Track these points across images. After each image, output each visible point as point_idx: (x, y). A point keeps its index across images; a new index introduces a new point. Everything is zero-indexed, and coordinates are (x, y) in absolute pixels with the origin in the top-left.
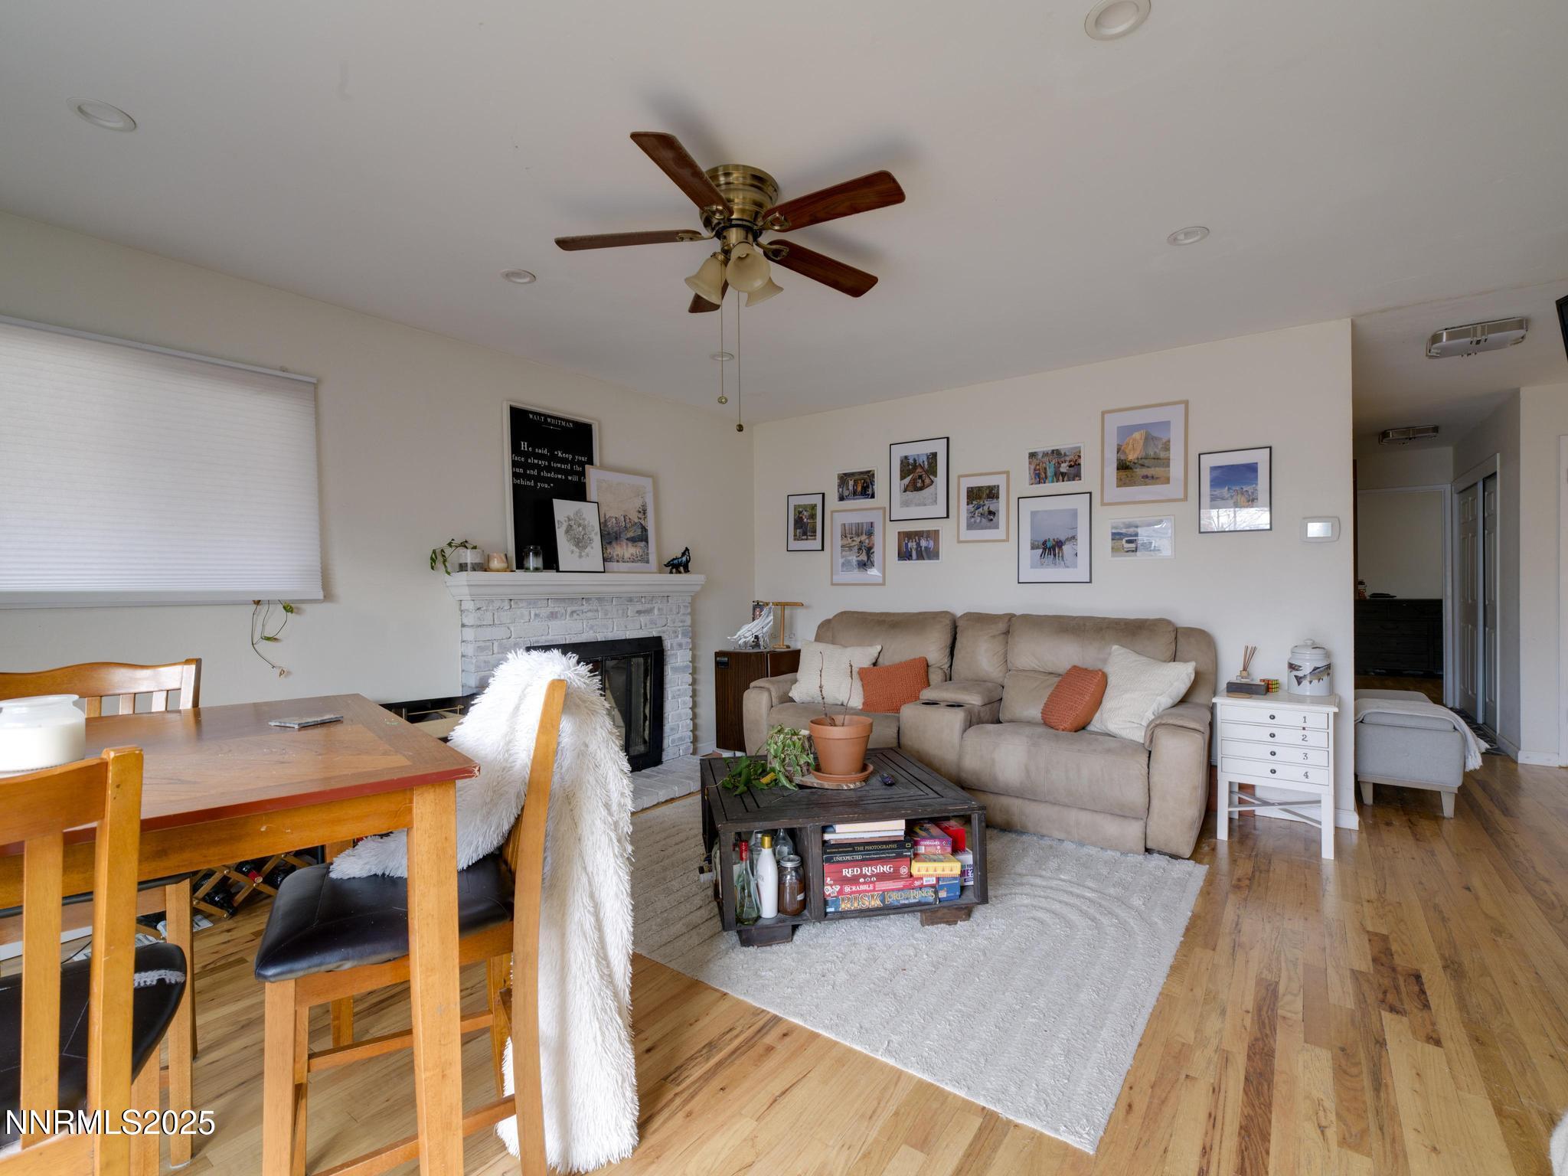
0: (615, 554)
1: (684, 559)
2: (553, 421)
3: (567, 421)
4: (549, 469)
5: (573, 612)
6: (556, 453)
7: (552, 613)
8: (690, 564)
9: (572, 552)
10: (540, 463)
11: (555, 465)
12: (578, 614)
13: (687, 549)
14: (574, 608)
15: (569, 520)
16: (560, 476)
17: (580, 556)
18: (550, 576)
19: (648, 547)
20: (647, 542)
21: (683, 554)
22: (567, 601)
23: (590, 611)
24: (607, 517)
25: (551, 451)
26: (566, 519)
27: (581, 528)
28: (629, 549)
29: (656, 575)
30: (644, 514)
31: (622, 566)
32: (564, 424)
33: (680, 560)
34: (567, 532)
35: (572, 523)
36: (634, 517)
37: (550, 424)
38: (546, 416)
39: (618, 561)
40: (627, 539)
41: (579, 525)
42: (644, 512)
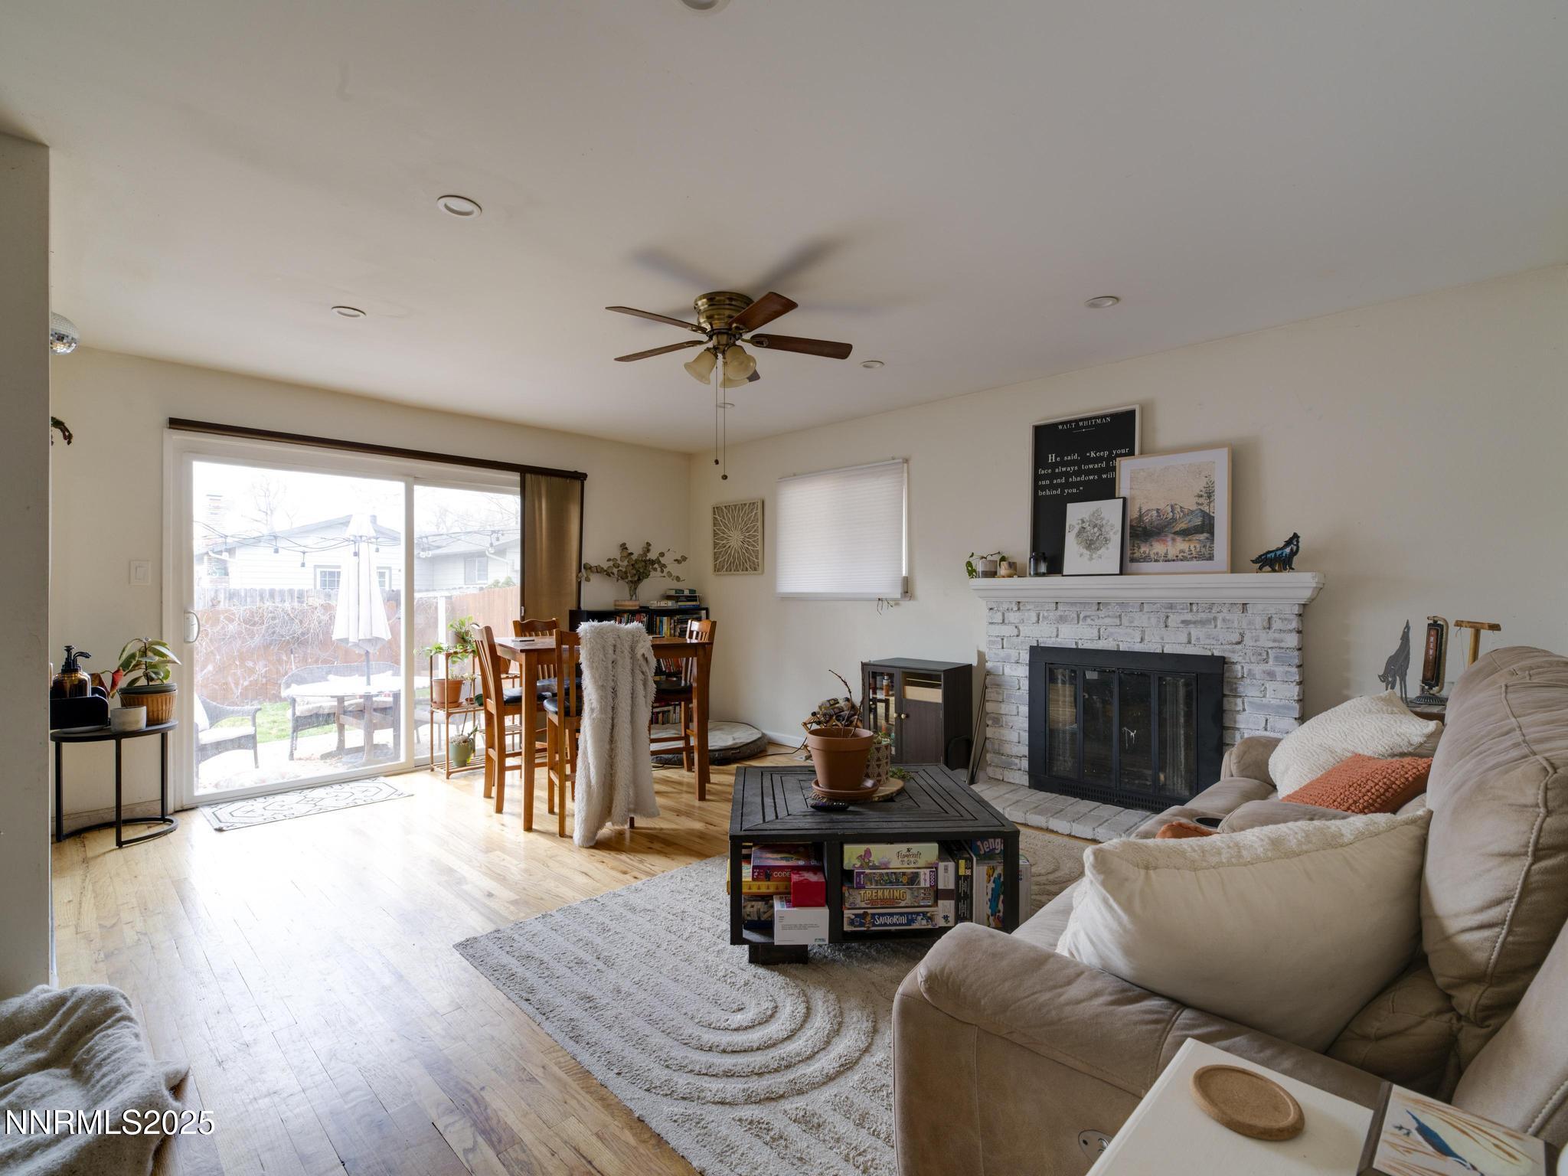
0: (1152, 553)
1: (1288, 550)
2: (1086, 423)
3: (1104, 417)
4: (1078, 473)
5: (1085, 617)
6: (1088, 454)
7: (1061, 616)
8: (1295, 559)
9: (1081, 555)
10: (1069, 469)
11: (1087, 467)
12: (1092, 620)
13: (1296, 536)
14: (1088, 613)
15: (1083, 522)
16: (1091, 477)
17: (1091, 559)
18: (1054, 581)
19: (1213, 540)
20: (1212, 534)
21: (1288, 543)
22: (1078, 605)
23: (1109, 616)
24: (1143, 511)
25: (1082, 454)
26: (1080, 522)
27: (1096, 529)
28: (1178, 544)
29: (1226, 575)
30: (1209, 497)
31: (1160, 566)
32: (1099, 421)
33: (1279, 553)
34: (1079, 535)
35: (1086, 525)
36: (1190, 504)
37: (1083, 427)
38: (1077, 421)
39: (1156, 561)
40: (1176, 533)
41: (1095, 526)
42: (1210, 495)
